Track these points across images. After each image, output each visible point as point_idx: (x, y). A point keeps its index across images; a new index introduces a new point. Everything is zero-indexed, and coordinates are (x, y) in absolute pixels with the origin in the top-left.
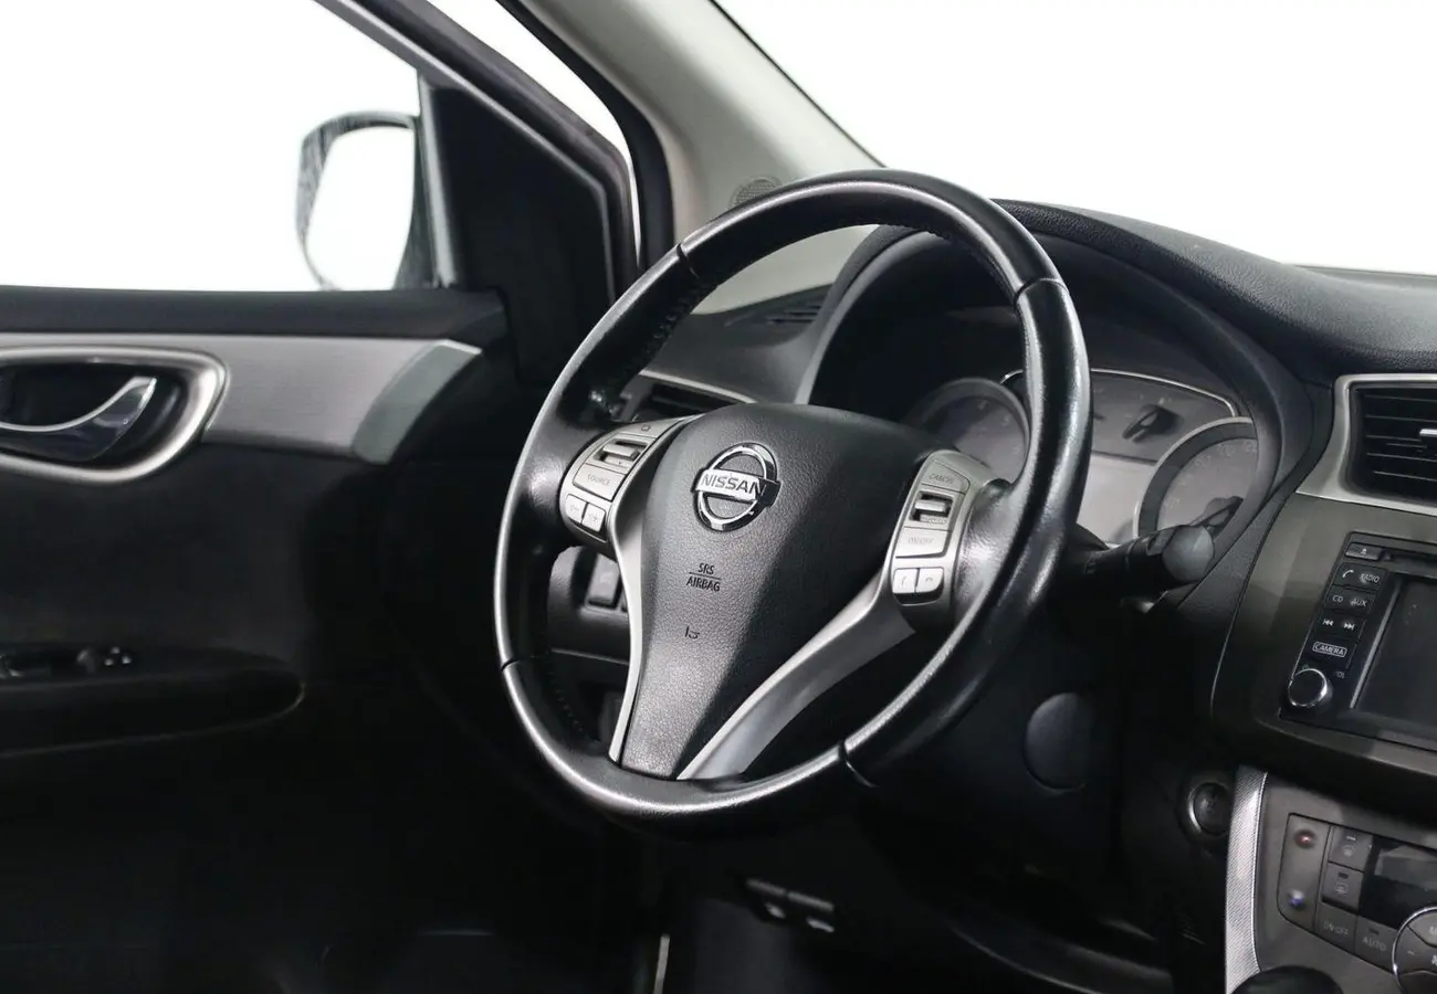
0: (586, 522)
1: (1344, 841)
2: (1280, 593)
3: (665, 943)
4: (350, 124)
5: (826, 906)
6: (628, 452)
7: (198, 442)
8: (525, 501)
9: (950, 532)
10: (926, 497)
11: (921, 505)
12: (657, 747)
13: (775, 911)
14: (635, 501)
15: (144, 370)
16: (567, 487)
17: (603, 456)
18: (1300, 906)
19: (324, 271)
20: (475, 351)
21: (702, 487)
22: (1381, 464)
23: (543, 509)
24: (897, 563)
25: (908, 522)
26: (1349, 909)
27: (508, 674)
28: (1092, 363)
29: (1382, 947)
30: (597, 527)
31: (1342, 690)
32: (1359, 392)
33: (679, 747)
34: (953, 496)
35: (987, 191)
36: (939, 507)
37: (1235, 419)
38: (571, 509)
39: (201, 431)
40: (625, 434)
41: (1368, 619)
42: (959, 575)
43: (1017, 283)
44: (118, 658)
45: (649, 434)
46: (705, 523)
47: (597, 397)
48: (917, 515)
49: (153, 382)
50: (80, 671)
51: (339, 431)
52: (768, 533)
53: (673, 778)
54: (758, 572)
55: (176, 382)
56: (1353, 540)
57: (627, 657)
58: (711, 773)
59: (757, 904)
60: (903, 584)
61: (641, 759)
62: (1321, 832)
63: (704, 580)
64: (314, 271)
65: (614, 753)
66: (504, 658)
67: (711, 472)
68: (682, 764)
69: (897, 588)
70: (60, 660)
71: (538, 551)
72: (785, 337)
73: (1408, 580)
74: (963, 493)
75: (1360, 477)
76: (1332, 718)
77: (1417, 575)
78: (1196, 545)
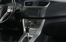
9: (10, 9)
18: (26, 23)
25: (8, 9)
32: (25, 2)
37: (19, 4)
41: (27, 11)
52: (1, 10)
54: (1, 12)
56: (26, 8)
62: (27, 20)
75: (26, 5)
76: (27, 15)
77: (29, 9)
78: (20, 9)
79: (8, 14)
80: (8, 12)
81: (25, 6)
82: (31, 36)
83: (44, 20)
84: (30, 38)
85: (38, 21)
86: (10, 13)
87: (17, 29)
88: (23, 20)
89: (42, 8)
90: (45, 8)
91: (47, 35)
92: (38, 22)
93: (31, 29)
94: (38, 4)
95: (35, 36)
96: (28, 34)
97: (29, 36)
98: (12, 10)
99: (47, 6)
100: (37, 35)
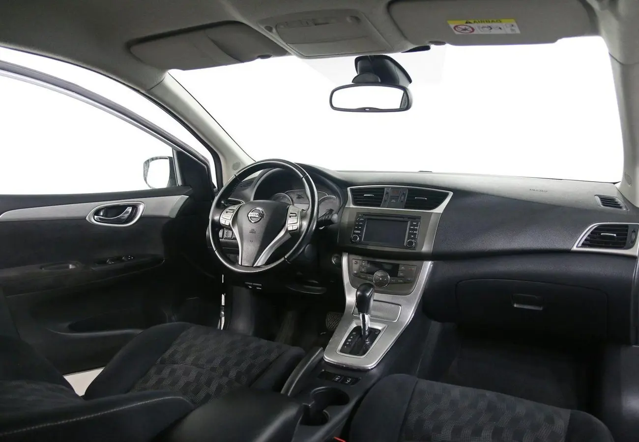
0: (226, 224)
1: (362, 262)
2: (347, 223)
3: (223, 296)
4: (153, 159)
5: (261, 285)
6: (232, 211)
7: (141, 217)
8: (213, 221)
9: (297, 219)
10: (291, 213)
11: (291, 215)
12: (248, 261)
13: (250, 287)
14: (235, 219)
15: (129, 206)
16: (221, 218)
17: (227, 212)
18: (356, 274)
19: (151, 186)
20: (188, 197)
21: (249, 216)
22: (358, 201)
23: (217, 222)
24: (288, 225)
25: (289, 218)
26: (365, 273)
27: (216, 252)
28: (317, 190)
29: (371, 278)
30: (228, 225)
31: (360, 238)
32: (351, 190)
33: (253, 261)
34: (297, 213)
35: (293, 161)
36: (295, 215)
37: (327, 196)
38: (222, 222)
39: (141, 216)
40: (230, 208)
41: (362, 226)
42: (301, 226)
43: (302, 176)
44: (130, 257)
45: (235, 208)
46: (250, 221)
47: (223, 202)
48: (290, 217)
49: (131, 208)
50: (123, 261)
51: (166, 213)
52: (263, 222)
53: (252, 266)
54: (263, 230)
55: (135, 207)
56: (358, 214)
57: (238, 248)
58: (259, 265)
59: (247, 286)
60: (290, 228)
61: (245, 264)
62: (358, 261)
63: (253, 232)
64: (149, 186)
65: (240, 263)
66: (215, 249)
67: (251, 213)
68: (254, 264)
69: (289, 229)
70: (118, 259)
71: (217, 229)
72: (246, 189)
73: (368, 219)
74: (298, 212)
75: (355, 203)
76: (360, 242)
77: (370, 218)
78: (335, 217)
79: (288, 236)
80: (287, 231)
81: (352, 206)
82: (378, 326)
83: (428, 265)
84: (374, 333)
85: (403, 265)
86: (295, 234)
87: (317, 290)
88: (345, 260)
89: (419, 218)
90: (433, 217)
91: (435, 320)
92: (403, 271)
93: (377, 296)
94: (404, 199)
95: (391, 325)
96: (367, 317)
97: (369, 324)
98: (305, 224)
99: (440, 209)
100: (399, 324)
